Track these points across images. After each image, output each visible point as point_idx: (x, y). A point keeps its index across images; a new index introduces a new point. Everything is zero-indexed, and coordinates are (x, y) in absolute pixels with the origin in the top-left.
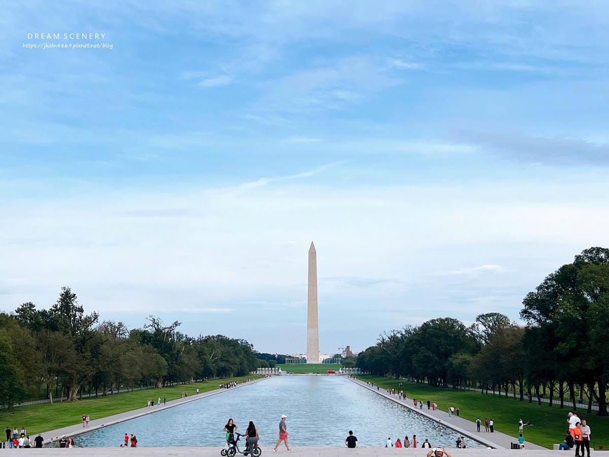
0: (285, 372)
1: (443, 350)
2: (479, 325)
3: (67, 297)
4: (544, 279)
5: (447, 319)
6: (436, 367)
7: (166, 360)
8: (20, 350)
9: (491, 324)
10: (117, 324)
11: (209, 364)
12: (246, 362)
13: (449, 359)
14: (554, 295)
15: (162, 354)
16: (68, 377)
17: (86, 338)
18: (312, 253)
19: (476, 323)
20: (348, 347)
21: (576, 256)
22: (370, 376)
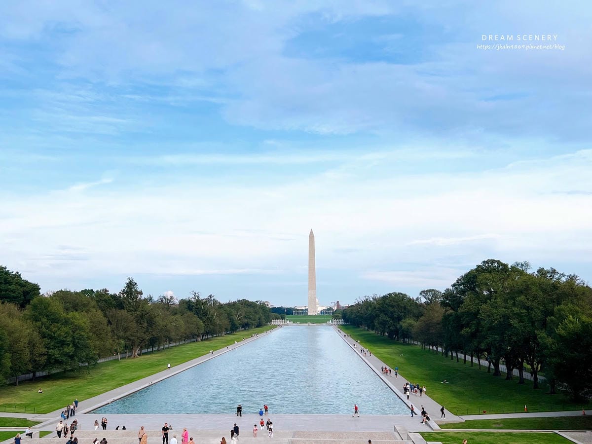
0: (292, 322)
1: (396, 316)
2: (422, 298)
3: (131, 285)
4: (456, 279)
5: (399, 293)
6: (391, 328)
7: (204, 322)
8: (95, 327)
9: (430, 298)
10: (169, 298)
11: (235, 322)
12: (263, 317)
13: (400, 322)
14: (463, 292)
15: (201, 318)
16: (130, 343)
17: (144, 314)
18: (312, 237)
19: (420, 297)
20: (338, 302)
21: (477, 266)
22: (351, 326)
